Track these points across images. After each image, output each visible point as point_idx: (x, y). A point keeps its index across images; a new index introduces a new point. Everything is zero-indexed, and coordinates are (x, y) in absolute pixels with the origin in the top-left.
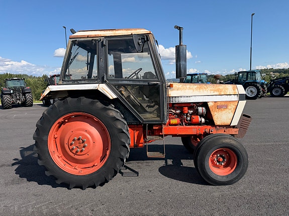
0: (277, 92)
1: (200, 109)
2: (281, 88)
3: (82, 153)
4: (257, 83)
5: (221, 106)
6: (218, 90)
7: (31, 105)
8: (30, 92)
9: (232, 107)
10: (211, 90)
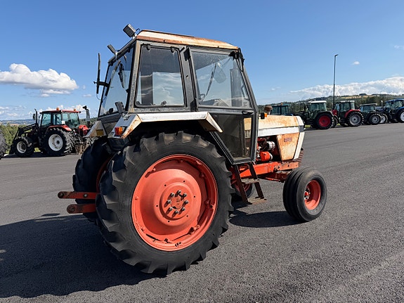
1: (271, 144)
3: (181, 215)
5: (287, 139)
6: (284, 122)
9: (295, 139)
10: (278, 122)
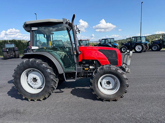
0: (155, 48)
2: (157, 46)
4: (142, 43)
7: (19, 57)
8: (17, 50)
